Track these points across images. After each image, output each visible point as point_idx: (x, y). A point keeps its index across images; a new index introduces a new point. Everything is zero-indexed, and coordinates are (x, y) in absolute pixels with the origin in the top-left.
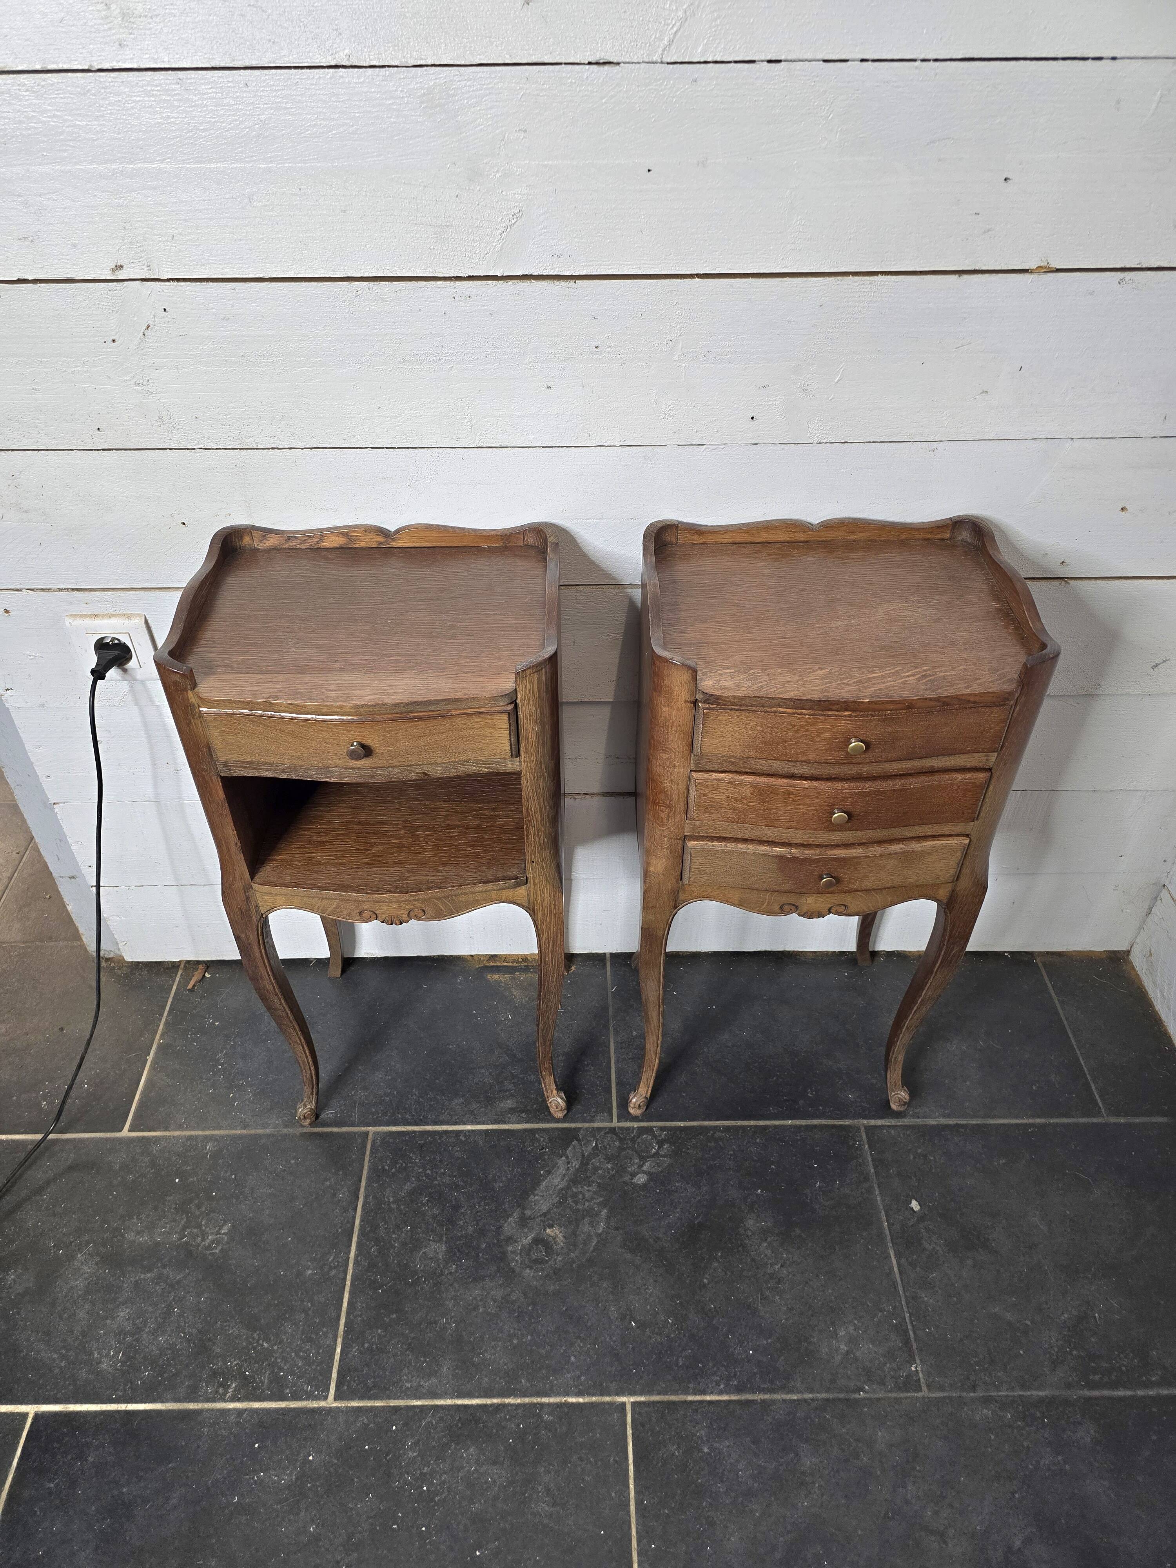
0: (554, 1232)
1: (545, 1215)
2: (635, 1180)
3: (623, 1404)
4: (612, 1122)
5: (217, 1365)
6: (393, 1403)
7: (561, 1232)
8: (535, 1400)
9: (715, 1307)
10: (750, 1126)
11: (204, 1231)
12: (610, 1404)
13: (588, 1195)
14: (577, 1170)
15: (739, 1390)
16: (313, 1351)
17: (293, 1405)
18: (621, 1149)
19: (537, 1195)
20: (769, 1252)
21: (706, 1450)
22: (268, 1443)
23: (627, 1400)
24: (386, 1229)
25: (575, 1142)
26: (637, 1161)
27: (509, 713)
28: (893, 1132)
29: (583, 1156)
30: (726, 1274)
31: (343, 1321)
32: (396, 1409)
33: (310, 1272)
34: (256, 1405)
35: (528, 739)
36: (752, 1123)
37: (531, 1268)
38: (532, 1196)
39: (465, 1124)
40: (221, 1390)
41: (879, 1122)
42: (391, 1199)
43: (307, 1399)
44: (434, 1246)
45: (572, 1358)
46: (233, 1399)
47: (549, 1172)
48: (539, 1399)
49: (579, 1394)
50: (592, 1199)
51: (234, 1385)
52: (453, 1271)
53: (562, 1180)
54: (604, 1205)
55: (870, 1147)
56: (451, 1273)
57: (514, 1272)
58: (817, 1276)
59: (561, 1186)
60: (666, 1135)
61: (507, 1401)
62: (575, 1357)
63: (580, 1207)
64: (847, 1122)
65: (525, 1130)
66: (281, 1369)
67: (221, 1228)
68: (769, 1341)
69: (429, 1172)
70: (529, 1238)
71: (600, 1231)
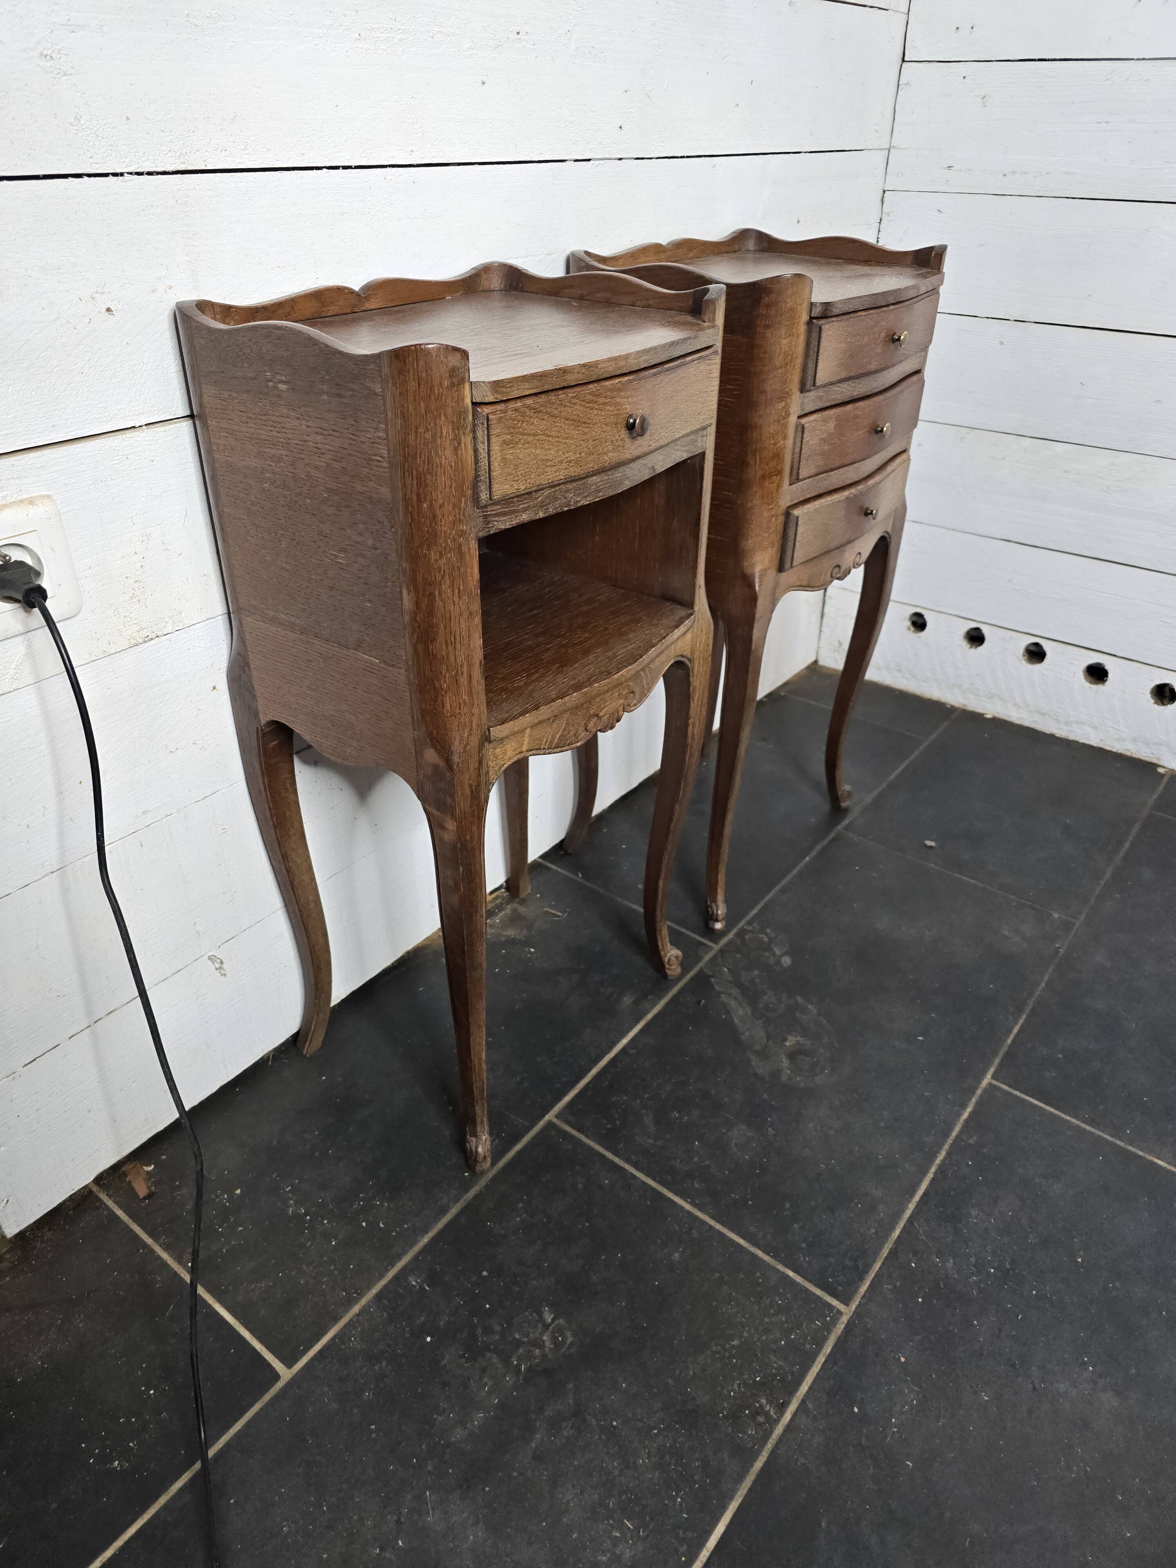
0: (792, 1041)
1: (769, 1038)
2: (785, 965)
3: (990, 1084)
4: (713, 948)
5: (724, 1408)
6: (885, 1252)
7: (796, 1037)
8: (950, 1141)
10: (792, 879)
11: (529, 1342)
12: (985, 1092)
13: (773, 1000)
14: (743, 993)
15: (1019, 1010)
16: (777, 1299)
17: (828, 1349)
18: (746, 956)
19: (744, 1032)
20: (912, 930)
21: (1060, 1056)
22: (859, 1396)
23: (987, 1079)
24: (681, 1162)
25: (713, 980)
26: (767, 954)
29: (731, 982)
31: (760, 1253)
32: (893, 1253)
33: (677, 1255)
34: (804, 1388)
36: (790, 877)
37: (816, 1075)
38: (742, 1037)
39: (618, 1041)
40: (761, 1419)
42: (651, 1141)
43: (829, 1331)
44: (735, 1132)
45: (926, 1094)
46: (782, 1408)
47: (728, 1012)
48: (951, 1138)
49: (964, 1106)
50: (779, 999)
51: (764, 1401)
52: (774, 1132)
53: (743, 1008)
54: (792, 996)
55: (863, 837)
56: (774, 1135)
57: (810, 1088)
58: (951, 918)
59: (749, 1012)
61: (938, 1161)
62: (926, 1091)
63: (781, 1011)
65: (667, 1005)
66: (777, 1341)
67: (541, 1319)
68: (988, 971)
69: (646, 1096)
70: (784, 1060)
71: (815, 1011)
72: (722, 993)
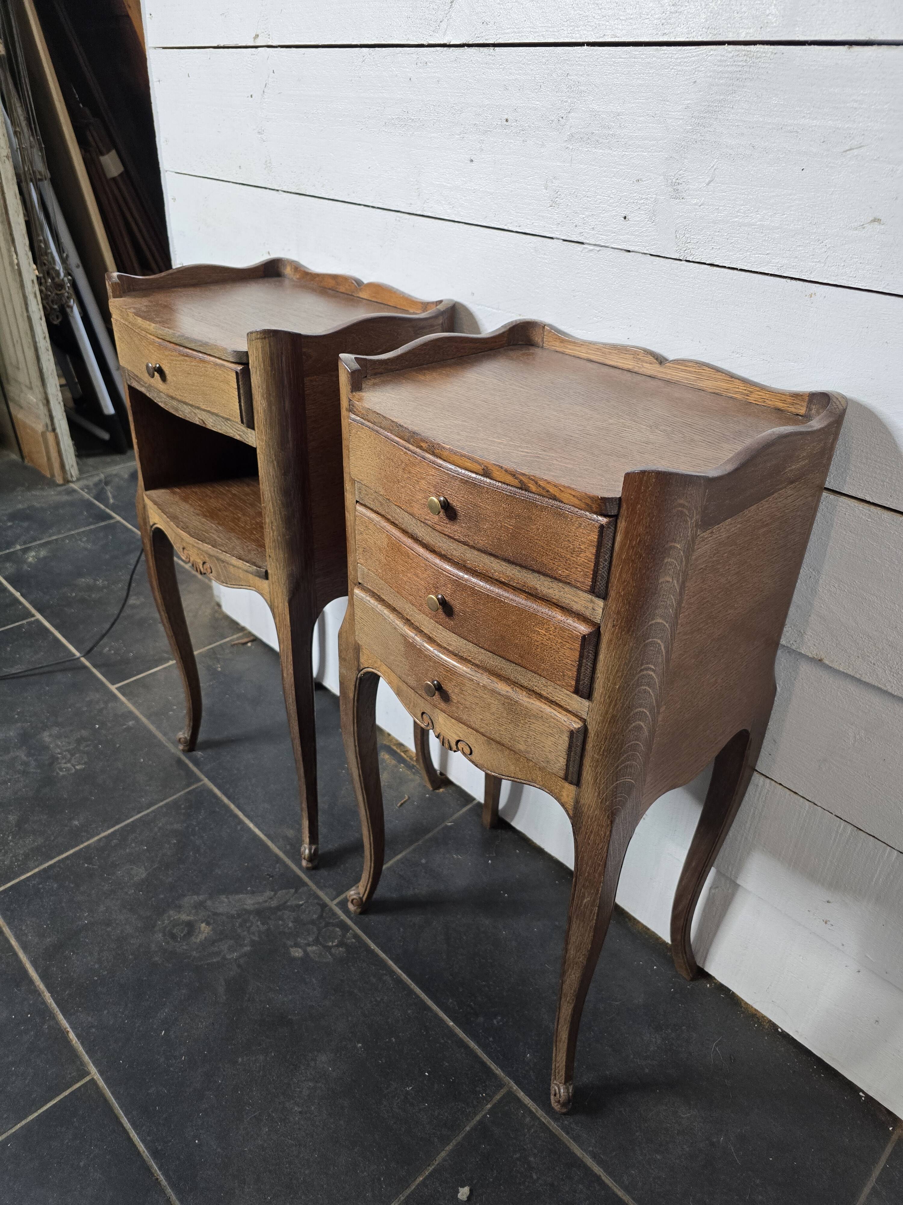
0: (205, 930)
1: (215, 914)
2: (292, 950)
3: (88, 1073)
4: (332, 900)
7: (208, 933)
8: (56, 1010)
9: (221, 1083)
10: (418, 997)
11: (71, 759)
12: (83, 1064)
13: (254, 929)
14: (271, 908)
15: (155, 1154)
16: (19, 863)
18: (313, 922)
19: (228, 898)
20: (306, 1092)
21: (82, 1164)
23: (94, 1073)
24: (136, 837)
25: (292, 891)
26: (311, 939)
27: (237, 373)
28: (528, 1119)
29: (286, 902)
30: (259, 1072)
31: (50, 863)
35: (258, 412)
36: (423, 996)
37: (164, 935)
38: (224, 896)
39: (252, 821)
41: (527, 1100)
42: (160, 825)
44: (141, 870)
45: (105, 1012)
47: (253, 893)
48: (58, 1013)
49: (79, 1036)
50: (253, 934)
52: (129, 893)
53: (253, 904)
54: (253, 943)
55: (491, 1108)
56: (127, 893)
57: (154, 927)
58: (315, 1150)
59: (248, 907)
60: (352, 943)
61: (45, 993)
62: (108, 1013)
63: (239, 931)
64: (498, 1071)
68: (219, 1150)
69: (197, 829)
70: (189, 918)
71: (228, 957)
72: (275, 895)
